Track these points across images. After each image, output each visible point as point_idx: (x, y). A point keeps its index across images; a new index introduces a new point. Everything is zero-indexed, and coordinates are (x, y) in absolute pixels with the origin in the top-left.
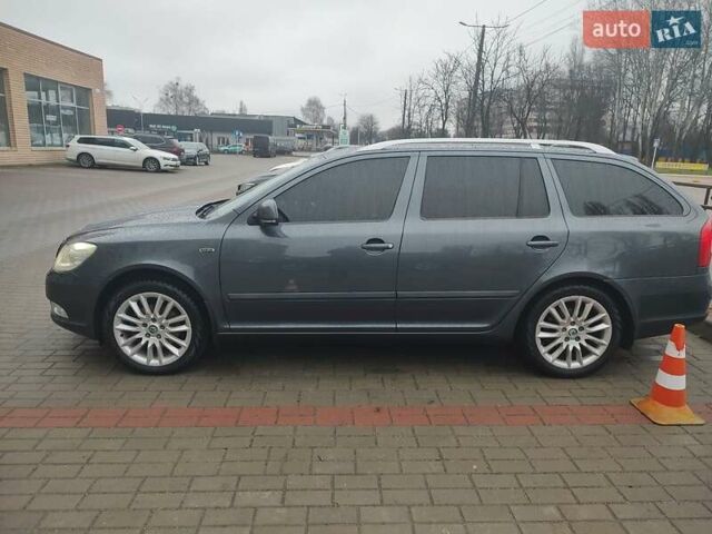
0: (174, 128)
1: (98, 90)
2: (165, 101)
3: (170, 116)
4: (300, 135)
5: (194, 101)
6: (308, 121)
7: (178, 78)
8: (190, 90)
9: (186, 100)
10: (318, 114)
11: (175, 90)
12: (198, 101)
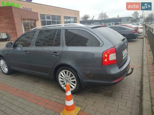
0: (99, 23)
1: (78, 17)
2: (100, 17)
3: (100, 20)
4: (131, 21)
5: (106, 16)
6: (134, 17)
7: (103, 12)
8: (105, 14)
9: (104, 16)
10: (137, 15)
11: (102, 14)
12: (107, 16)
